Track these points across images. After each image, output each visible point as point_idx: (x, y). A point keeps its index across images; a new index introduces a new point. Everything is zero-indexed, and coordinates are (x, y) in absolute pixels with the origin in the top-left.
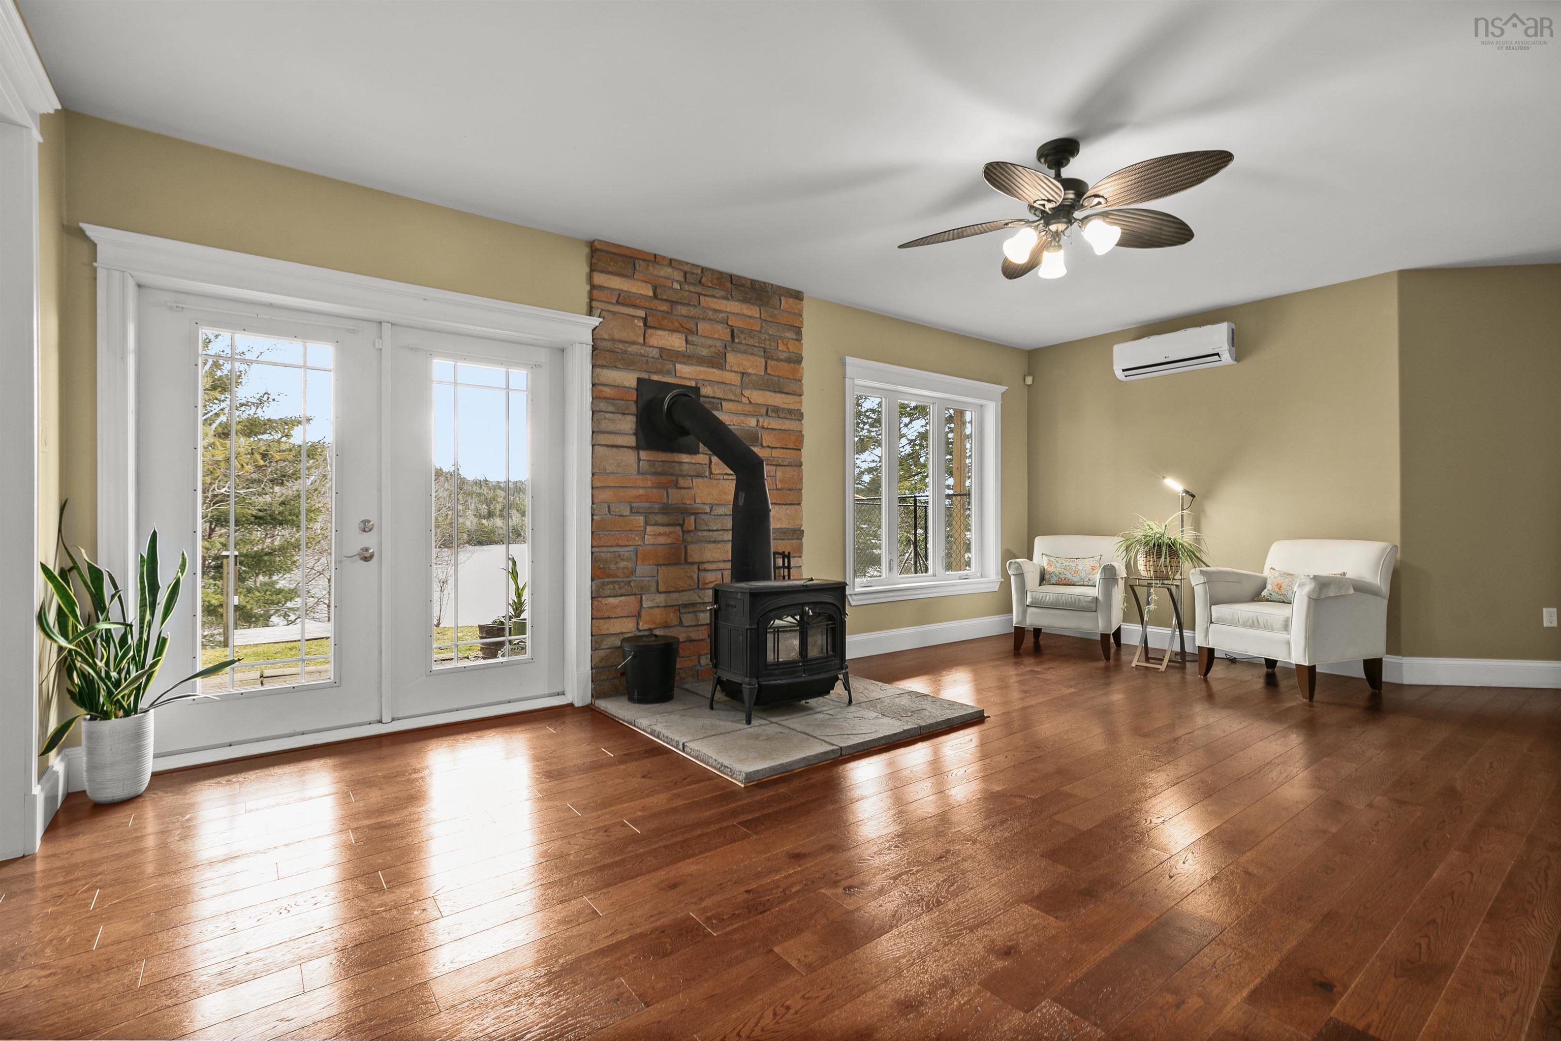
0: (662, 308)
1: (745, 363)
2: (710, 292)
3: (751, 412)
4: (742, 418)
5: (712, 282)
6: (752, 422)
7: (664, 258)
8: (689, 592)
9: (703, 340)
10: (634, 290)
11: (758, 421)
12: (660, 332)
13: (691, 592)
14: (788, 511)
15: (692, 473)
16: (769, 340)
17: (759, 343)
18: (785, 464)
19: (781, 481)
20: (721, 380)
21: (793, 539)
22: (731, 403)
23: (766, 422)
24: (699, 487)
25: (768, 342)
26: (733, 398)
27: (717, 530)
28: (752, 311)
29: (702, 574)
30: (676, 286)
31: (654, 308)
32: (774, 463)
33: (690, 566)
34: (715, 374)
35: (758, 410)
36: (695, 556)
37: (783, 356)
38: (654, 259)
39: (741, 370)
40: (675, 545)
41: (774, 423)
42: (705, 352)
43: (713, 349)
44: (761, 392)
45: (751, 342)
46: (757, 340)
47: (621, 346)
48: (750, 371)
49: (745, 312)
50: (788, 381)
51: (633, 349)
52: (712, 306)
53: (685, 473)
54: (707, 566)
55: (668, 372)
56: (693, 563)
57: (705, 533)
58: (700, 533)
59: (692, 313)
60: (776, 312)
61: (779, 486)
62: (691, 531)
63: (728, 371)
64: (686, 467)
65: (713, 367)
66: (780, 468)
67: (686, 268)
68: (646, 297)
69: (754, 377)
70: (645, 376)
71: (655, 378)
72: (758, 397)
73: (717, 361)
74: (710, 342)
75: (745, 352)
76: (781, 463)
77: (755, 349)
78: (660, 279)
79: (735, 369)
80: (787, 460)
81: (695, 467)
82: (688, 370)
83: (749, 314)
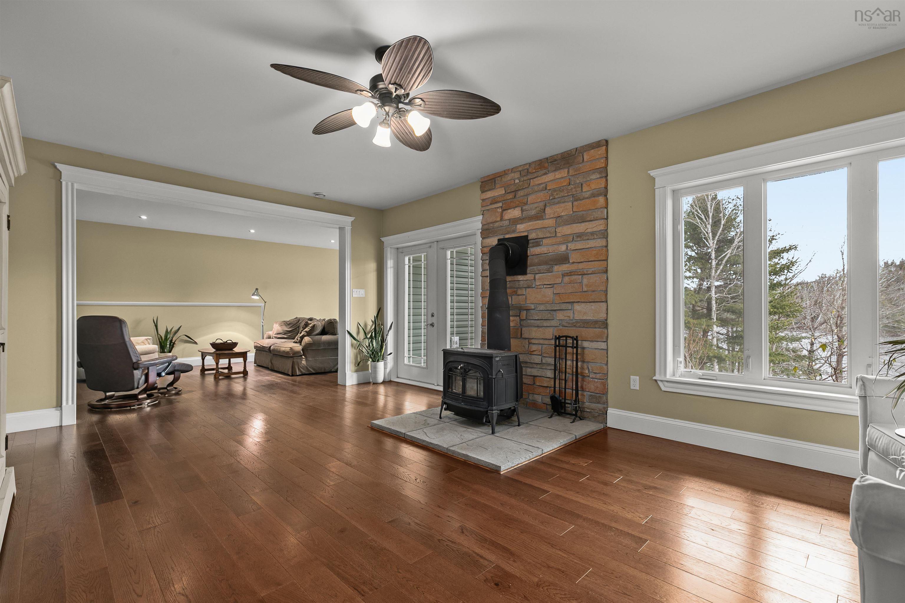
0: (509, 198)
1: (558, 210)
2: (536, 175)
3: (561, 241)
4: (556, 247)
5: (535, 169)
6: (563, 248)
7: (508, 170)
8: (523, 355)
9: (531, 206)
10: (496, 194)
11: (567, 246)
12: (509, 211)
13: (525, 355)
14: (593, 307)
15: (525, 286)
16: (575, 188)
17: (567, 193)
18: (589, 273)
19: (586, 285)
20: (542, 226)
21: (595, 328)
22: (548, 239)
23: (571, 246)
24: (529, 294)
25: (574, 190)
26: (549, 236)
27: (538, 320)
28: (563, 173)
29: (531, 345)
30: (517, 181)
31: (506, 199)
32: (580, 273)
33: (524, 340)
34: (539, 223)
35: (566, 239)
36: (525, 335)
37: (587, 194)
38: (505, 173)
39: (556, 215)
40: (516, 327)
41: (579, 245)
42: (533, 212)
43: (538, 209)
44: (569, 226)
45: (562, 194)
46: (566, 192)
47: (492, 225)
48: (562, 214)
49: (557, 177)
50: (590, 212)
51: (497, 224)
52: (537, 183)
53: (521, 286)
54: (533, 341)
55: (514, 231)
56: (525, 339)
57: (532, 321)
58: (529, 321)
59: (526, 192)
60: (581, 165)
61: (585, 289)
62: (524, 320)
63: (548, 219)
64: (521, 283)
65: (538, 220)
66: (586, 276)
67: (520, 169)
68: (501, 196)
69: (565, 217)
70: (501, 237)
71: (507, 236)
72: (567, 230)
73: (540, 216)
74: (536, 205)
75: (559, 203)
76: (586, 273)
77: (566, 198)
78: (508, 182)
79: (552, 216)
80: (591, 270)
81: (526, 282)
82: (523, 227)
83: (560, 177)
